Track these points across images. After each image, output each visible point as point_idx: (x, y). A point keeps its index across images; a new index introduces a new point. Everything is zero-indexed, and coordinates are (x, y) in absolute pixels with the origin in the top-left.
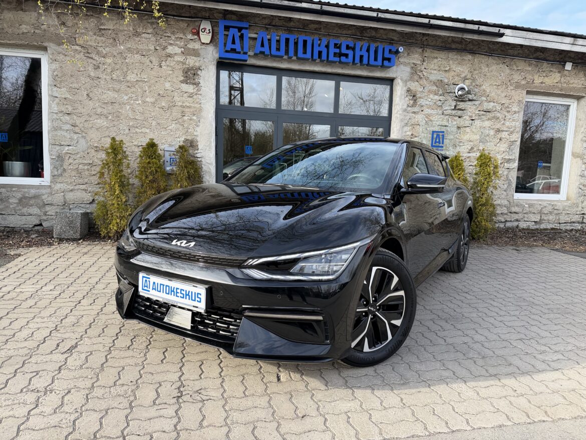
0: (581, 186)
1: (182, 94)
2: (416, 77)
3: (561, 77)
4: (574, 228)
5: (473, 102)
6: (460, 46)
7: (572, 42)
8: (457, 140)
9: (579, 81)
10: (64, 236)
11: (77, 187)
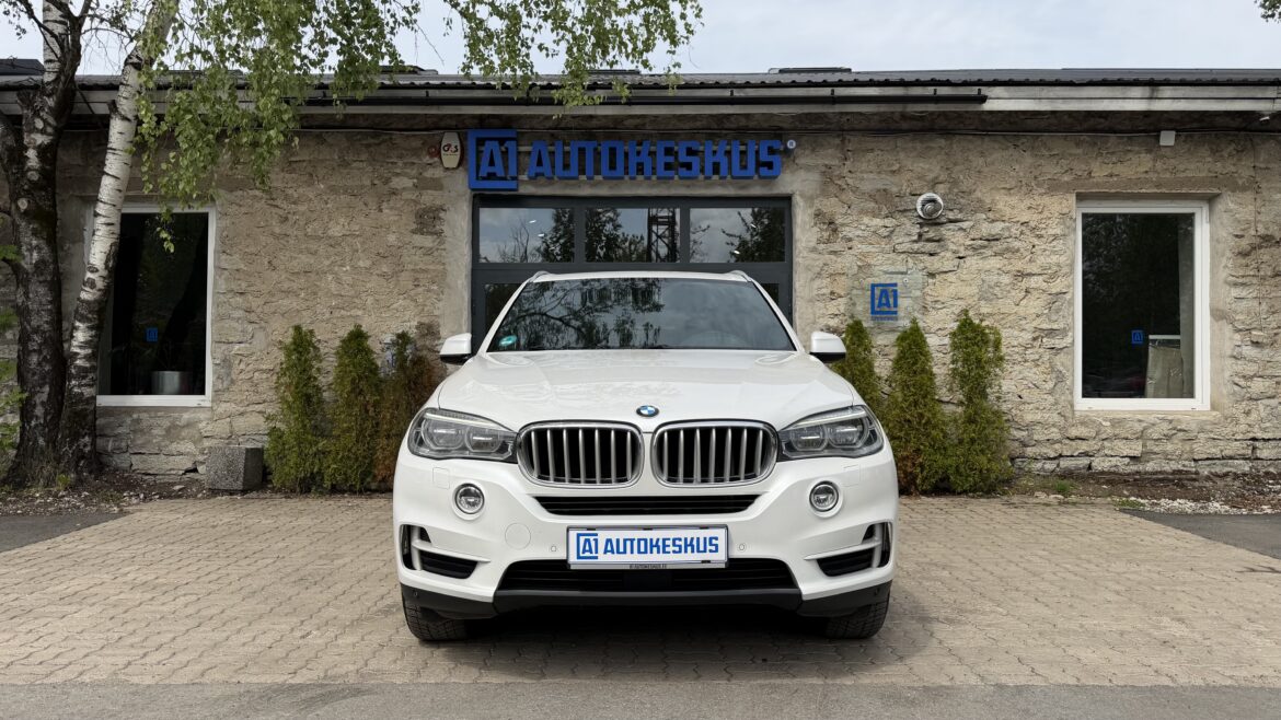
0: (1236, 379)
1: (414, 250)
2: (832, 189)
3: (1155, 160)
4: (1233, 470)
5: (960, 224)
6: (919, 125)
7: (1147, 95)
8: (928, 298)
9: (1199, 164)
10: (218, 486)
11: (250, 409)
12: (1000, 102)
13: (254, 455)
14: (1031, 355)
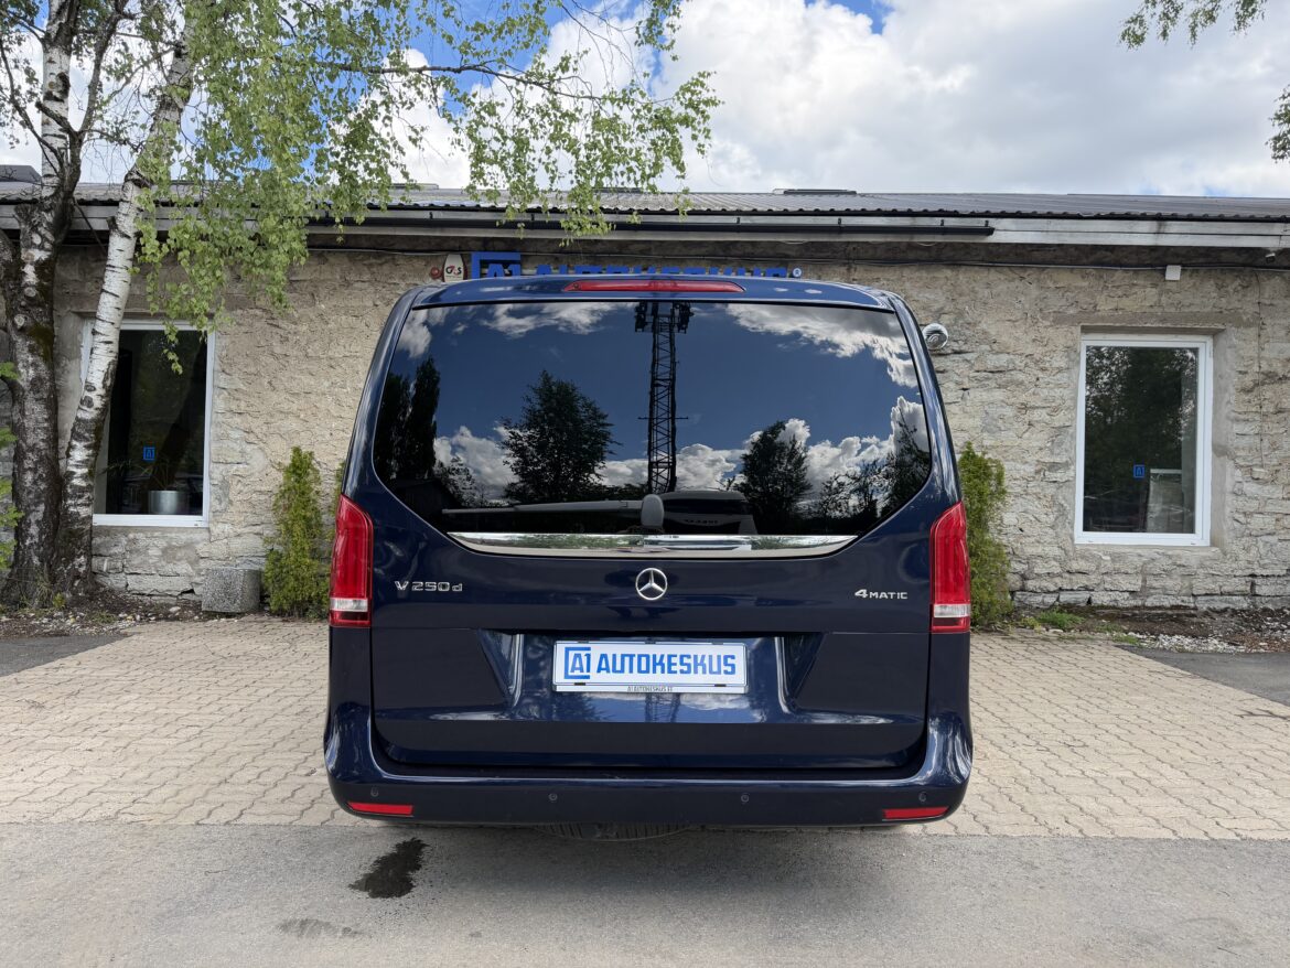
0: (1237, 516)
3: (1160, 295)
4: (1231, 606)
5: (965, 355)
6: (925, 254)
7: (1155, 230)
9: (1205, 300)
10: (215, 609)
11: (247, 530)
12: (1008, 233)
13: (251, 576)
14: (1033, 487)
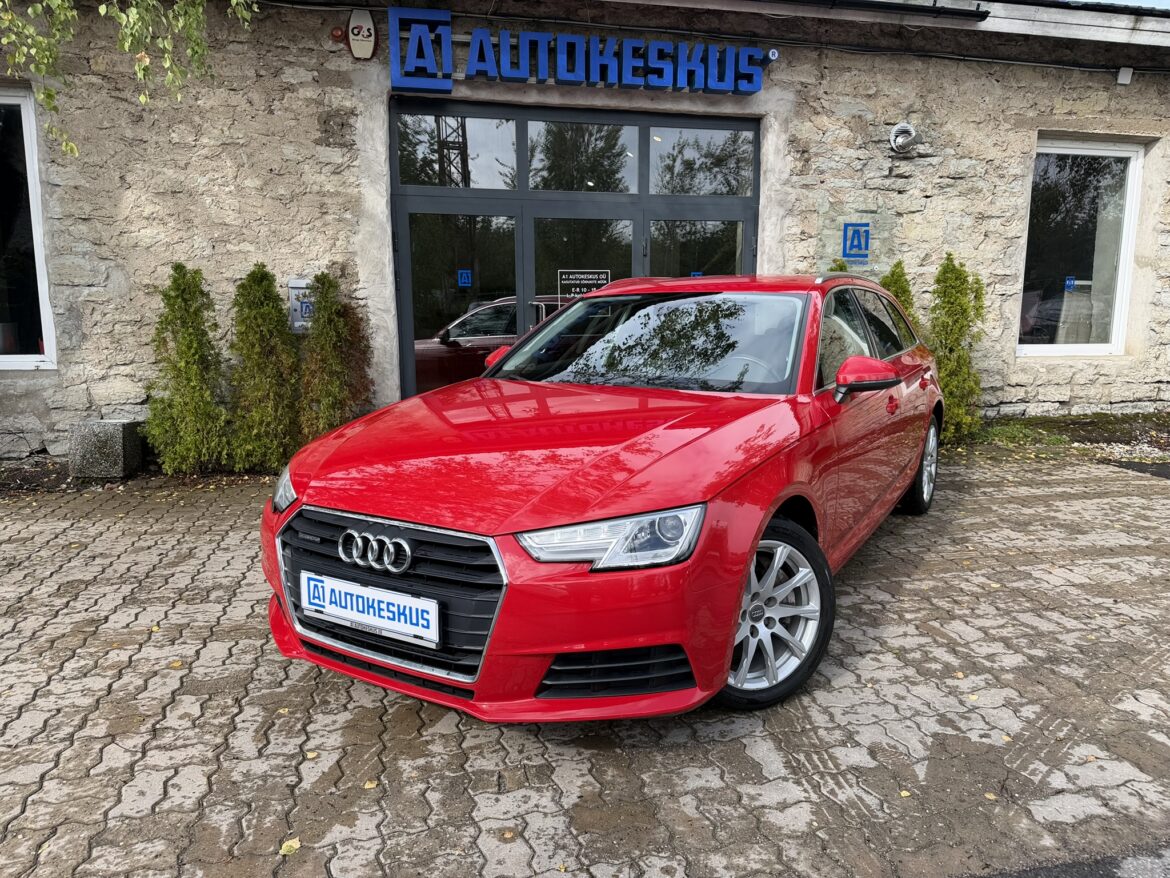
0: (1153, 325)
1: (318, 167)
2: (806, 111)
3: (1110, 99)
4: (1141, 411)
5: (928, 159)
6: (897, 42)
7: (1131, 25)
8: (897, 241)
9: (1147, 106)
10: (90, 473)
11: (113, 371)
12: (997, 21)
13: (130, 429)
